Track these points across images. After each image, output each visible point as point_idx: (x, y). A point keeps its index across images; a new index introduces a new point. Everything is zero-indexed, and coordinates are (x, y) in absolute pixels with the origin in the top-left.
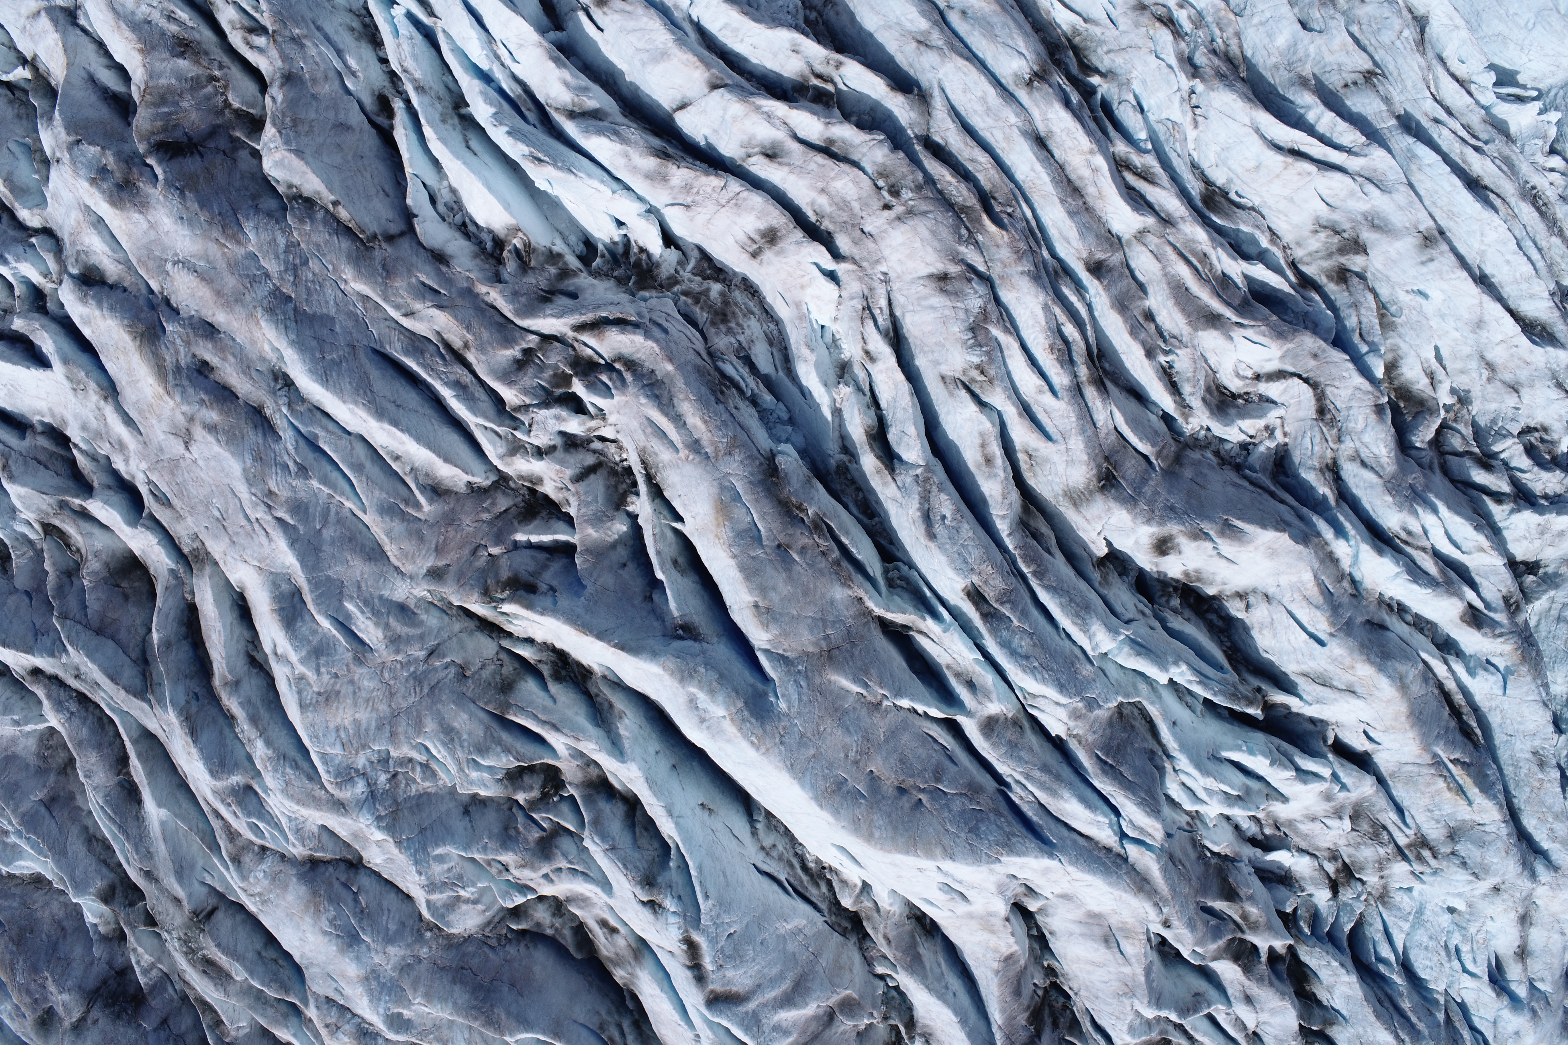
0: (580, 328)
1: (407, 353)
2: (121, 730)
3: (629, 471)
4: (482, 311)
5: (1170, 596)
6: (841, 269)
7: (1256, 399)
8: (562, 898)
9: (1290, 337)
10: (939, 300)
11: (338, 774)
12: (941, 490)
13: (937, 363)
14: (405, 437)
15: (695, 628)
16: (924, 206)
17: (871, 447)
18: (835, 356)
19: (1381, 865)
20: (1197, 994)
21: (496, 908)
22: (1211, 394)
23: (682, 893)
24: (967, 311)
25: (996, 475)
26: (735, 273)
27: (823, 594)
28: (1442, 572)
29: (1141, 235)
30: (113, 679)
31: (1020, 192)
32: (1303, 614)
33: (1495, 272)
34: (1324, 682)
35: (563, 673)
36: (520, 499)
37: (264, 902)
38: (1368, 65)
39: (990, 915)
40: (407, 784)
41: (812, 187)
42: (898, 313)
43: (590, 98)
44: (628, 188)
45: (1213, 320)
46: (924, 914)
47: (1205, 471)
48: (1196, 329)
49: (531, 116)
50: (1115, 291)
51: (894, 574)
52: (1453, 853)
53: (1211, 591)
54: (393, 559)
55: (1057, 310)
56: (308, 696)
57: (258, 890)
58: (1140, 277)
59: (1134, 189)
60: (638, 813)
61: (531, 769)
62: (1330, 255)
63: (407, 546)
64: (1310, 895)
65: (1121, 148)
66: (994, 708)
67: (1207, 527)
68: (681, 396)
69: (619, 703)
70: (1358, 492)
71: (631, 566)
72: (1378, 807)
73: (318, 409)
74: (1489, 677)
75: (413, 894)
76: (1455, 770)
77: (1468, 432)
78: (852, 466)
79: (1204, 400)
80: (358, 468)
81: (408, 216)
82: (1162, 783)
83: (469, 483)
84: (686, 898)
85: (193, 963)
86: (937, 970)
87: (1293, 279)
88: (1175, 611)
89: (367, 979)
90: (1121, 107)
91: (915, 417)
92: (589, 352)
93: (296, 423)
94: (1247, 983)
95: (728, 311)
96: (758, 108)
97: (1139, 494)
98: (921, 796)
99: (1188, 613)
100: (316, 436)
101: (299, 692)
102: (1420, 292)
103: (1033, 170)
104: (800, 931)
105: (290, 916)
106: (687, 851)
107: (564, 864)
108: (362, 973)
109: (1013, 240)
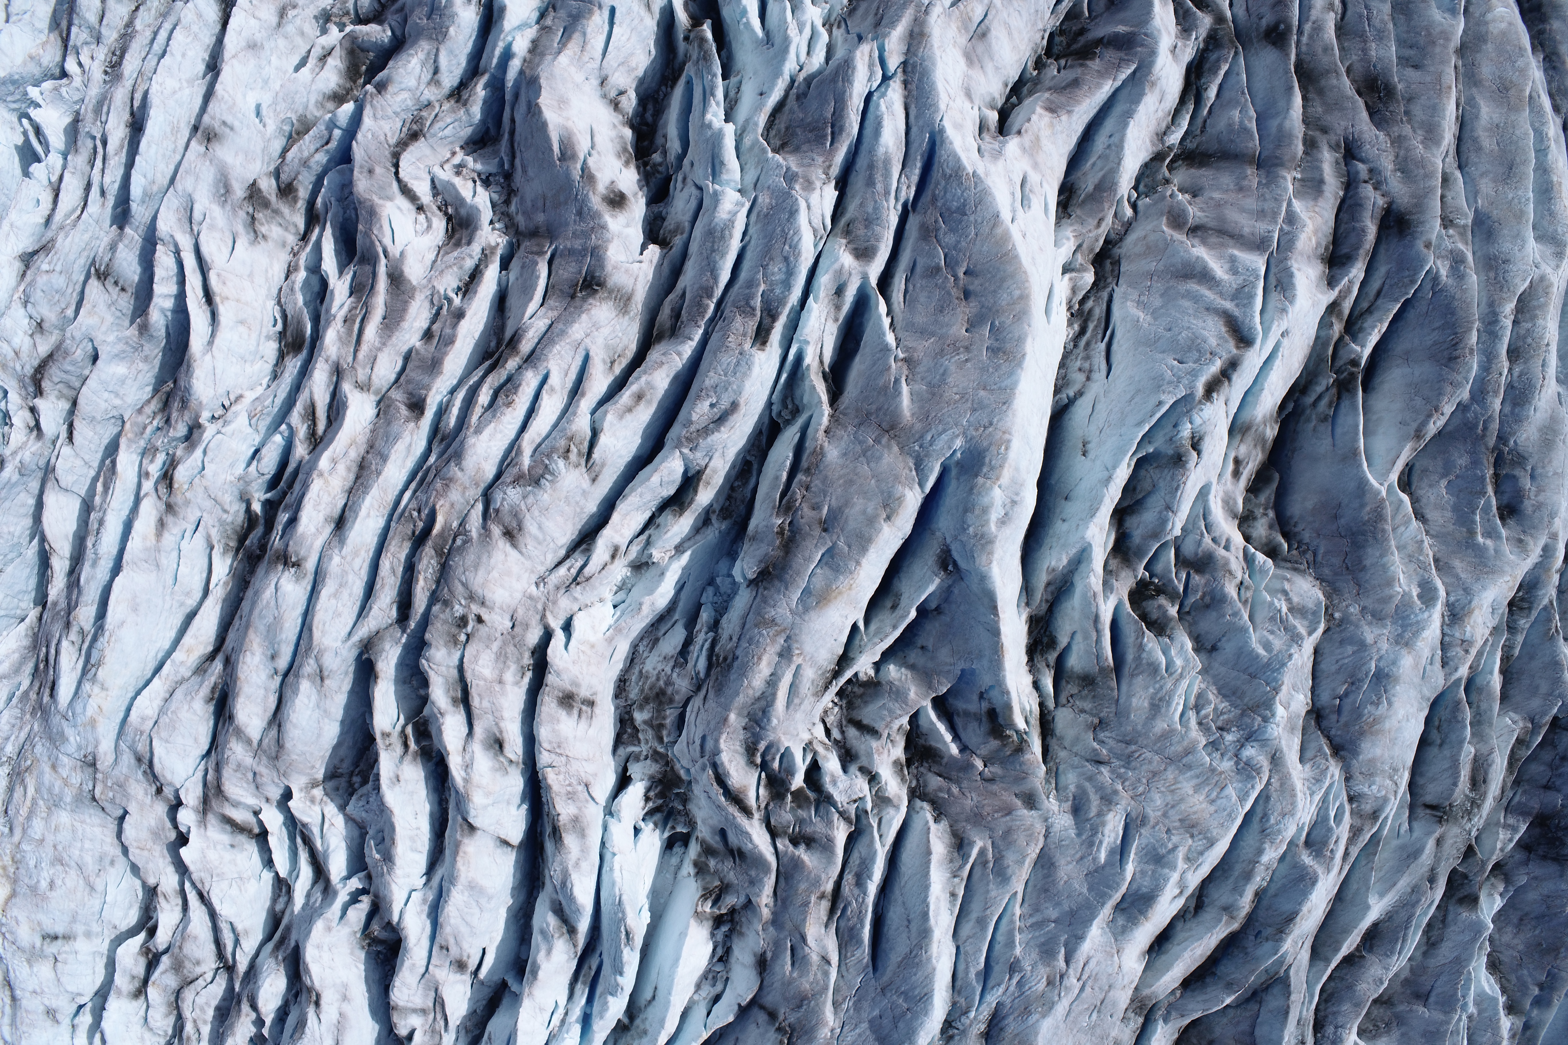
0: (747, 811)
1: (860, 942)
2: (1325, 978)
3: (840, 693)
4: (784, 901)
5: (654, 165)
6: (556, 624)
7: (439, 198)
8: (1237, 522)
9: (368, 204)
10: (531, 526)
11: (1250, 778)
12: (691, 422)
13: (584, 493)
14: (932, 900)
15: (940, 557)
16: (459, 589)
17: (690, 503)
18: (633, 581)
21: (1279, 572)
22: (460, 240)
23: (1170, 426)
25: (648, 383)
26: (617, 708)
27: (843, 467)
29: (363, 387)
30: (1287, 1013)
31: (394, 513)
32: (597, 42)
33: (200, 61)
35: (1045, 640)
36: (922, 769)
37: (1395, 770)
38: (94, 283)
39: (1024, 149)
40: (1222, 713)
41: (503, 693)
42: (562, 552)
43: (548, 925)
44: (603, 844)
45: (396, 279)
46: (1058, 204)
47: (529, 204)
48: (414, 289)
49: (594, 963)
50: (426, 380)
51: (786, 414)
53: (628, 133)
54: (1040, 845)
55: (474, 419)
56: (1200, 844)
57: (1388, 782)
58: (400, 363)
59: (328, 417)
60: (1125, 504)
61: (1144, 617)
62: (276, 212)
63: (1022, 841)
65: (300, 450)
66: (847, 259)
67: (576, 173)
68: (751, 692)
69: (1041, 579)
70: (463, 61)
71: (920, 642)
73: (953, 986)
75: (1312, 650)
78: (717, 507)
79: (469, 243)
80: (982, 922)
81: (743, 1012)
82: (819, 72)
83: (936, 820)
84: (1173, 420)
85: (1483, 796)
86: (1099, 164)
87: (317, 231)
88: (665, 153)
89: (1407, 644)
90: (266, 471)
91: (642, 483)
92: (762, 791)
93: (977, 998)
95: (652, 694)
97: (585, 249)
98: (961, 275)
99: (659, 140)
100: (977, 974)
101: (1201, 853)
102: (258, 114)
103: (368, 515)
104: (1138, 302)
105: (1393, 741)
106: (1131, 445)
107: (1207, 539)
108: (1404, 652)
109: (439, 495)
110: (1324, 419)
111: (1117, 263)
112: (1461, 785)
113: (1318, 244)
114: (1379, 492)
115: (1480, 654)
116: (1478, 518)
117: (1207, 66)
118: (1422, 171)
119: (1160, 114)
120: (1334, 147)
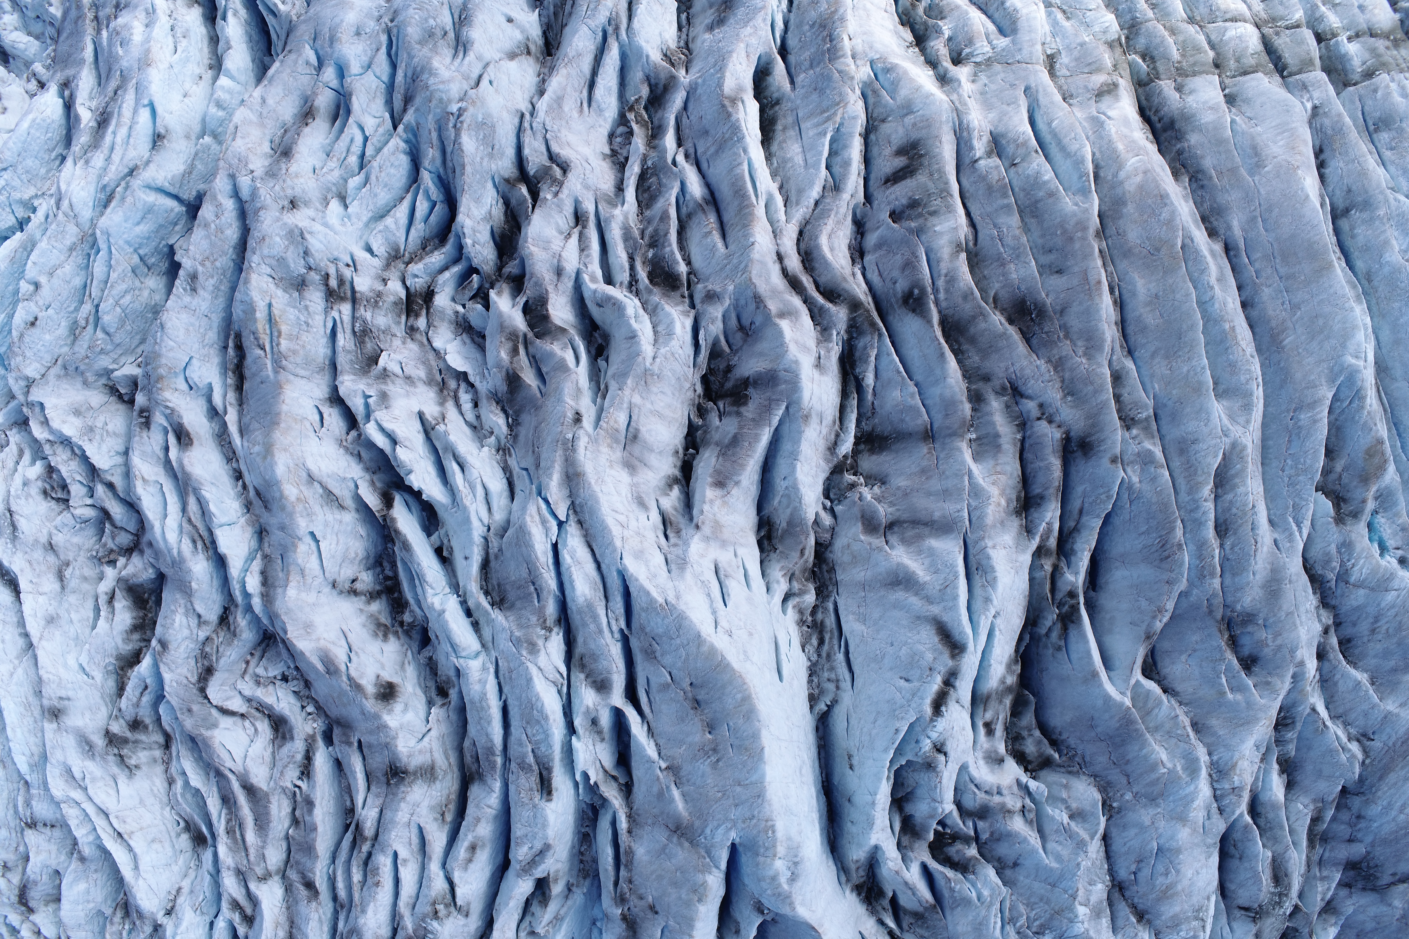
5: (409, 624)
7: (253, 706)
12: (520, 861)
13: (464, 925)
15: (755, 905)
19: (376, 300)
20: (599, 305)
22: (285, 737)
23: (912, 744)
25: (475, 835)
27: (651, 863)
28: (187, 494)
29: (266, 877)
32: (313, 563)
34: (330, 497)
35: (876, 889)
39: (707, 539)
40: (1035, 920)
45: (250, 789)
47: (323, 698)
48: (267, 795)
50: (308, 863)
53: (377, 605)
57: (1195, 923)
60: (899, 796)
61: (946, 863)
62: (136, 742)
64: (453, 300)
65: (242, 930)
66: (590, 697)
67: (345, 685)
69: (851, 865)
72: (349, 356)
74: (196, 379)
77: (106, 539)
79: (292, 738)
84: (913, 739)
86: (785, 502)
88: (411, 611)
89: (1180, 819)
94: (550, 288)
97: (380, 744)
98: (688, 688)
102: (84, 671)
104: (859, 616)
105: (1189, 895)
107: (980, 795)
108: (1179, 826)
110: (1059, 649)
111: (832, 570)
112: (1264, 889)
113: (1009, 502)
114: (1122, 704)
115: (1257, 779)
116: (1224, 680)
117: (857, 354)
118: (1090, 388)
119: (825, 431)
120: (1001, 392)
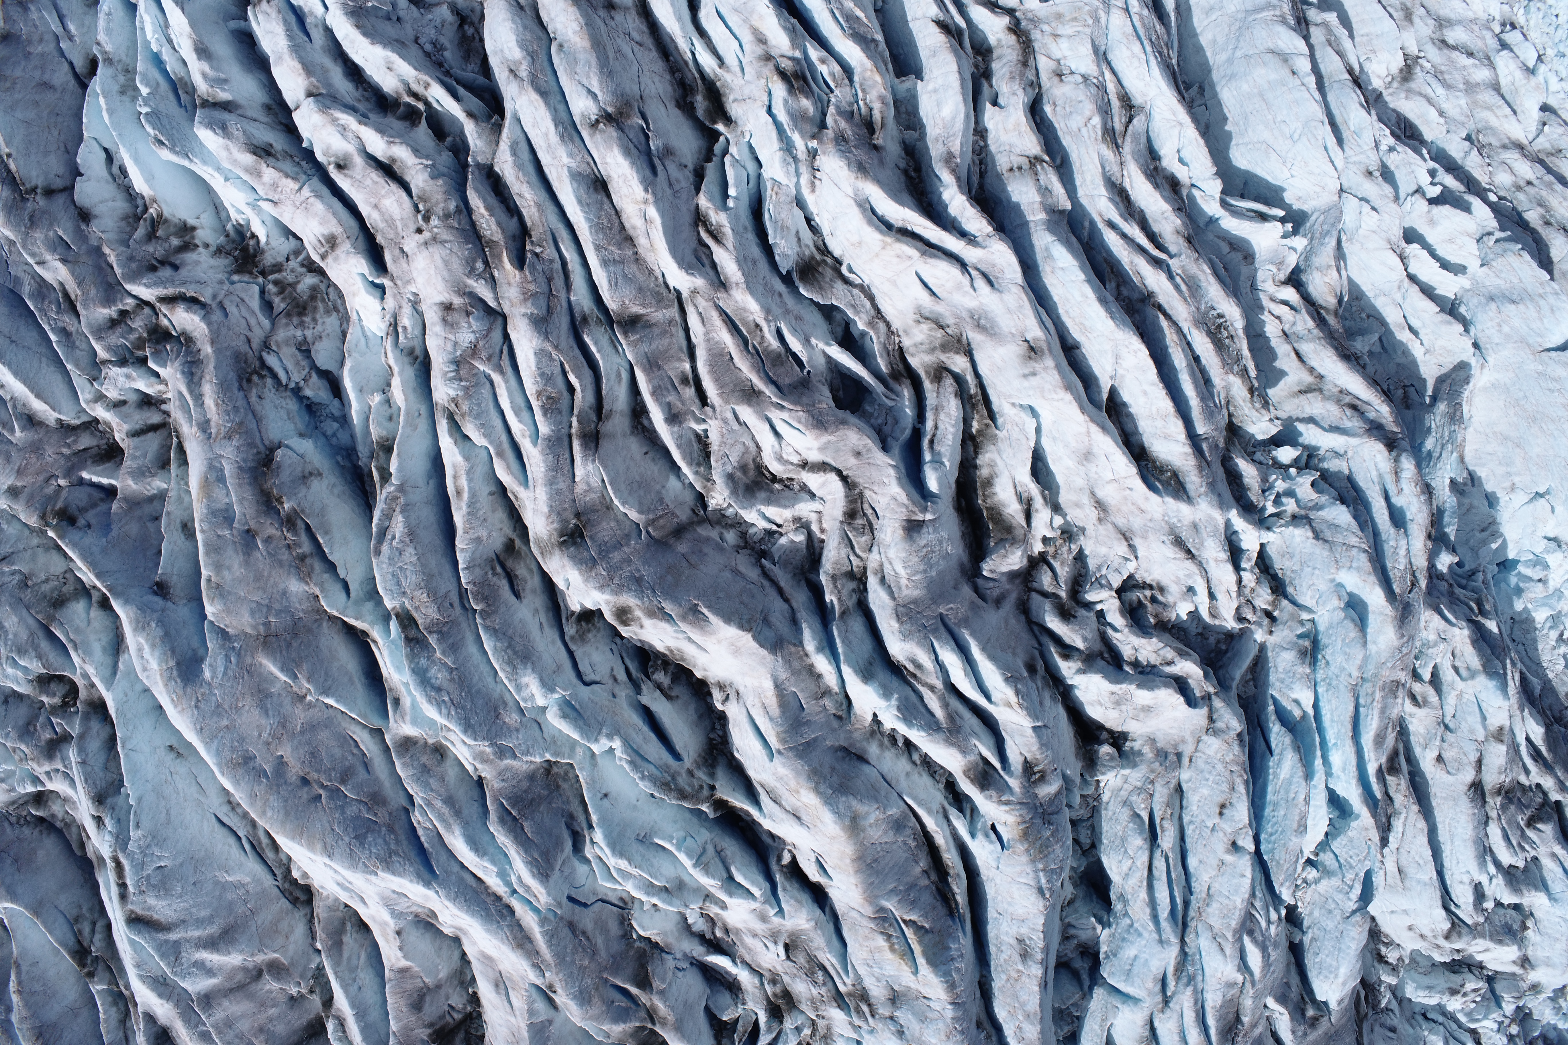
24: (456, 344)
52: (892, 1018)
76: (909, 932)
96: (335, 120)
